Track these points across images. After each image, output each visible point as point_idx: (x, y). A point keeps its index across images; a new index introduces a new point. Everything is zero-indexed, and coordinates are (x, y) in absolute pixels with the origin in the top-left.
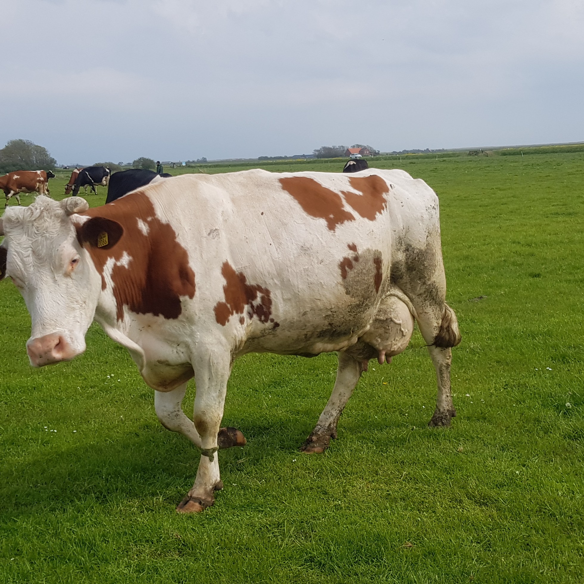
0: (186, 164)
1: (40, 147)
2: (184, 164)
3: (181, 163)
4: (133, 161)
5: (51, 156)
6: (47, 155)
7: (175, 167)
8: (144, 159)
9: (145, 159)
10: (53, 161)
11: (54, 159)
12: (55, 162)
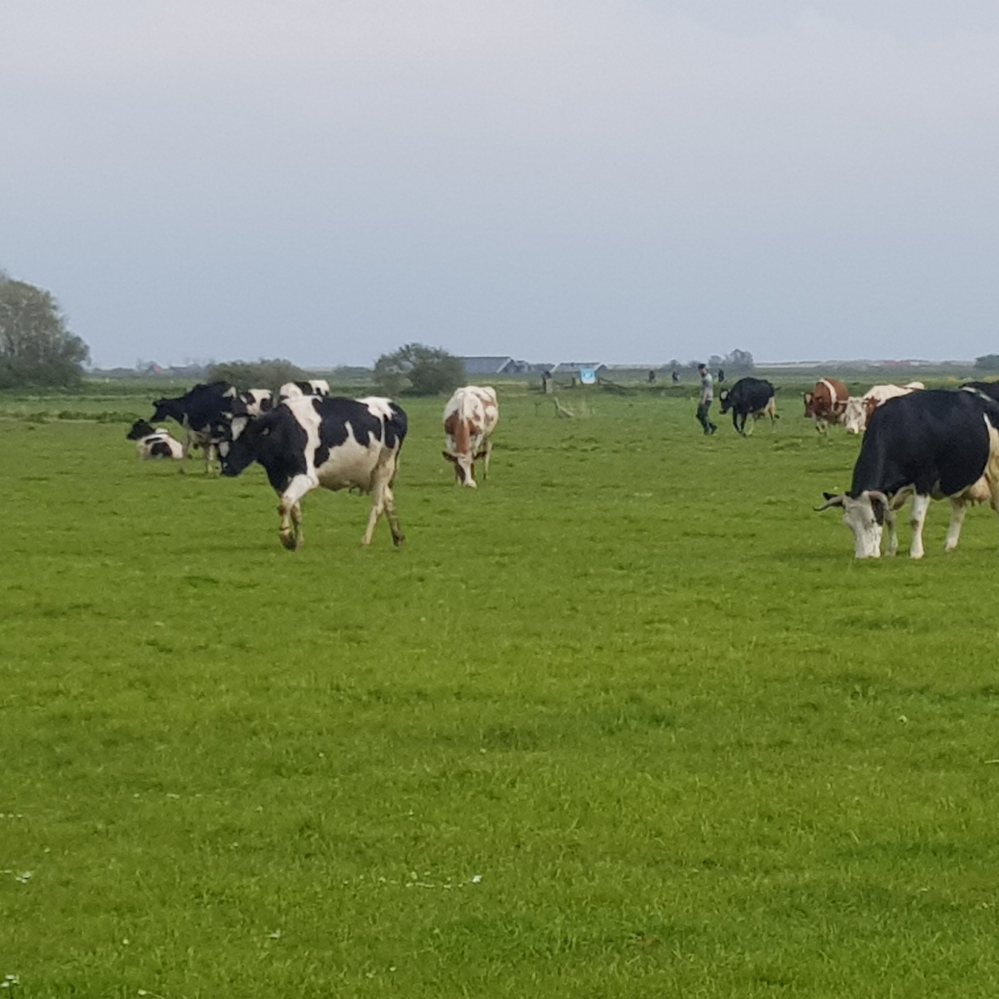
0: (599, 379)
1: (32, 289)
2: (588, 379)
3: (579, 374)
4: (377, 358)
5: (68, 328)
6: (53, 323)
7: (549, 389)
8: (421, 353)
9: (426, 351)
10: (74, 348)
11: (78, 339)
12: (83, 353)
